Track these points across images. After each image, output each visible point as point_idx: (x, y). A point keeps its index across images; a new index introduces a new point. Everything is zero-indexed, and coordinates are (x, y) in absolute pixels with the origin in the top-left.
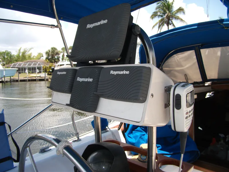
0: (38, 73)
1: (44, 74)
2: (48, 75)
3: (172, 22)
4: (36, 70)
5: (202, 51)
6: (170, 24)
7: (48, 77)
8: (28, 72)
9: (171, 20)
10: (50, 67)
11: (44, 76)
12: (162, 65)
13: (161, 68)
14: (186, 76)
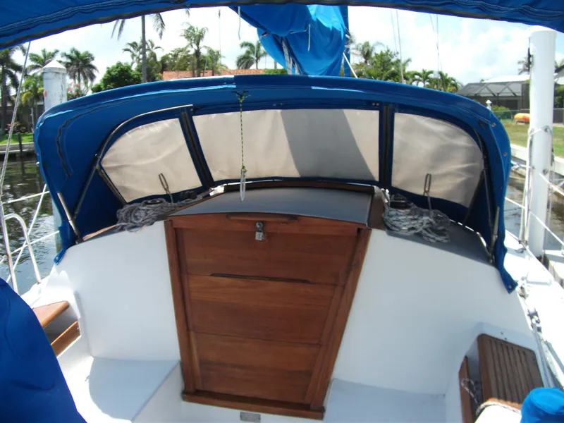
12: (101, 160)
13: (97, 166)
14: (161, 177)
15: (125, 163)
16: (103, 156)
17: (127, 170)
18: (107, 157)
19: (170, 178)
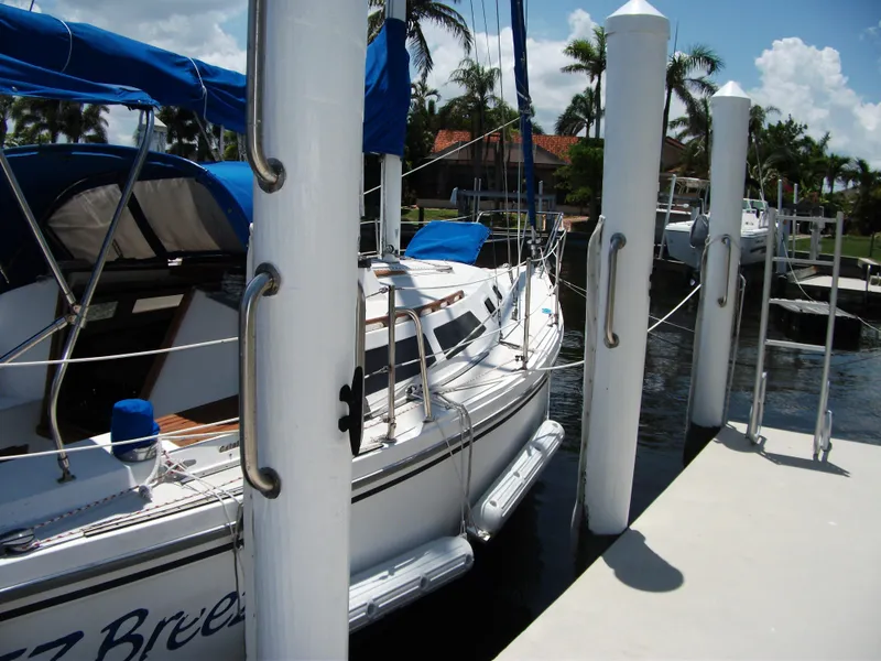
18: (53, 218)
19: (124, 246)
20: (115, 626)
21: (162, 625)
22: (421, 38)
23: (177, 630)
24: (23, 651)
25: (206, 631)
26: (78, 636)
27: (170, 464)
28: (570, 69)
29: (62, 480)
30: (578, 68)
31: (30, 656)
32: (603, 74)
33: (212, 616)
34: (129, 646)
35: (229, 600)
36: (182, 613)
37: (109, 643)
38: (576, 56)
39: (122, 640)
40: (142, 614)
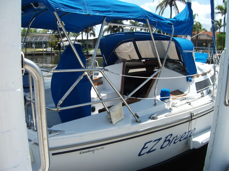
0: (44, 47)
1: (51, 48)
2: (55, 49)
3: (175, 3)
4: (43, 45)
5: (137, 42)
6: (174, 5)
7: (54, 51)
8: (35, 47)
9: (174, 1)
10: (56, 42)
11: (50, 51)
12: (115, 50)
13: (113, 51)
14: (129, 55)
15: (121, 51)
16: (115, 49)
17: (122, 53)
18: (116, 49)
19: (132, 56)
20: (167, 137)
21: (174, 138)
22: (176, 6)
23: (176, 140)
24: (152, 141)
25: (180, 140)
26: (161, 139)
27: (173, 103)
28: (217, 13)
29: (155, 105)
30: (219, 13)
31: (153, 142)
32: (226, 14)
33: (182, 137)
34: (168, 142)
35: (185, 134)
36: (177, 136)
37: (165, 141)
38: (218, 9)
39: (167, 141)
40: (171, 135)
